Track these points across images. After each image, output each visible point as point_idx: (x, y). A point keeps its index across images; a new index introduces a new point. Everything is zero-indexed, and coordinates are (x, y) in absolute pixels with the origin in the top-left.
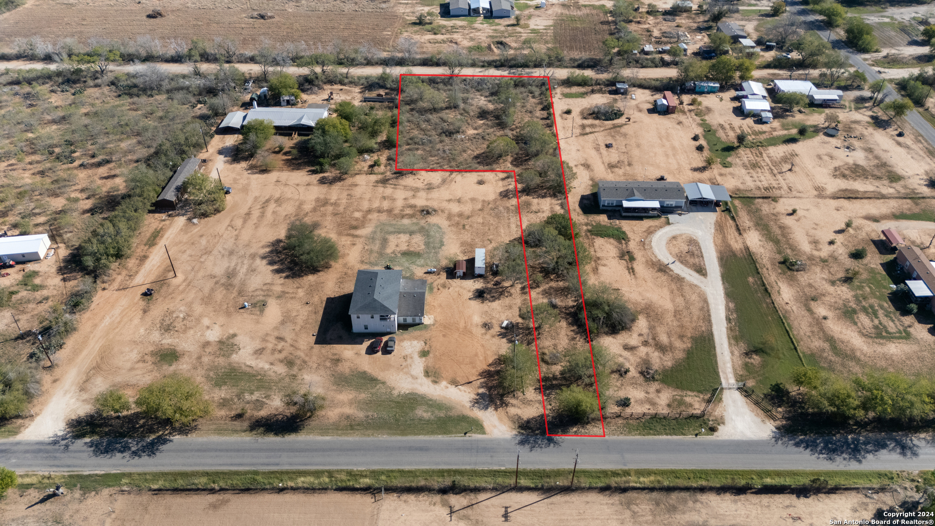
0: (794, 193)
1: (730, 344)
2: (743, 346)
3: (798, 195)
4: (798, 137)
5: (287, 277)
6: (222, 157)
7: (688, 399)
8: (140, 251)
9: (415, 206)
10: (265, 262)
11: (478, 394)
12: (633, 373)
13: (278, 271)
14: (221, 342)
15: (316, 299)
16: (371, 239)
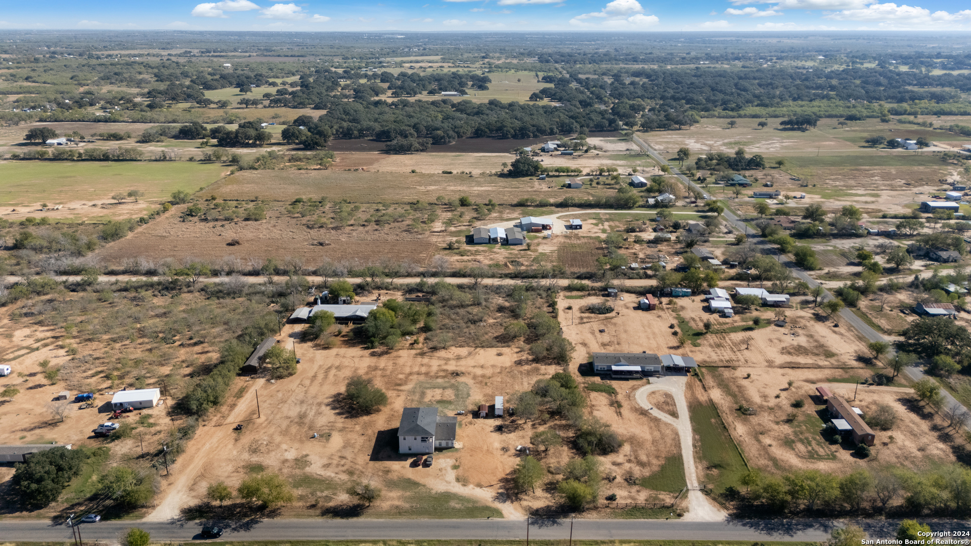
0: (750, 364)
1: (695, 462)
2: (705, 464)
3: (752, 365)
4: (754, 326)
5: (347, 418)
6: (292, 339)
7: (661, 497)
8: (230, 401)
9: (447, 370)
10: (328, 408)
11: (498, 493)
12: (619, 479)
13: (339, 414)
14: (296, 460)
15: (370, 432)
16: (413, 392)
